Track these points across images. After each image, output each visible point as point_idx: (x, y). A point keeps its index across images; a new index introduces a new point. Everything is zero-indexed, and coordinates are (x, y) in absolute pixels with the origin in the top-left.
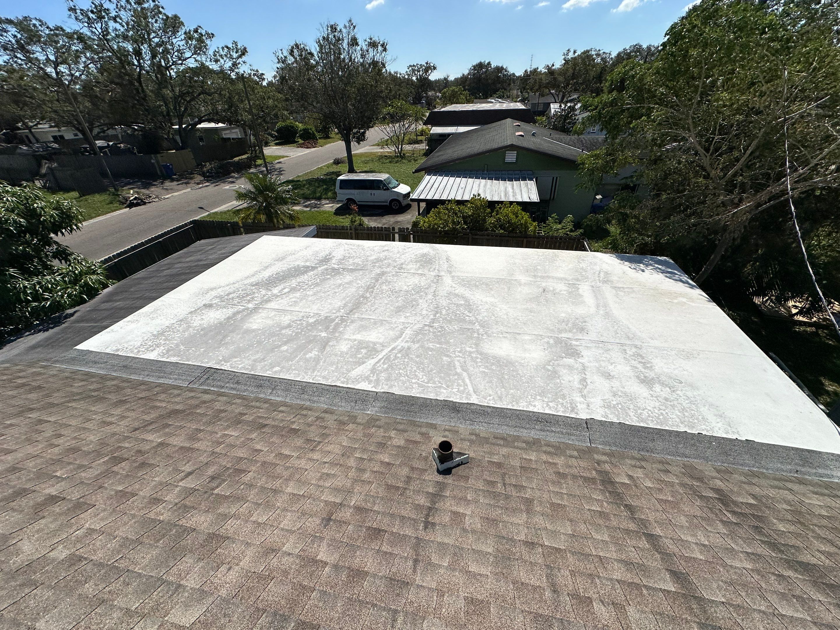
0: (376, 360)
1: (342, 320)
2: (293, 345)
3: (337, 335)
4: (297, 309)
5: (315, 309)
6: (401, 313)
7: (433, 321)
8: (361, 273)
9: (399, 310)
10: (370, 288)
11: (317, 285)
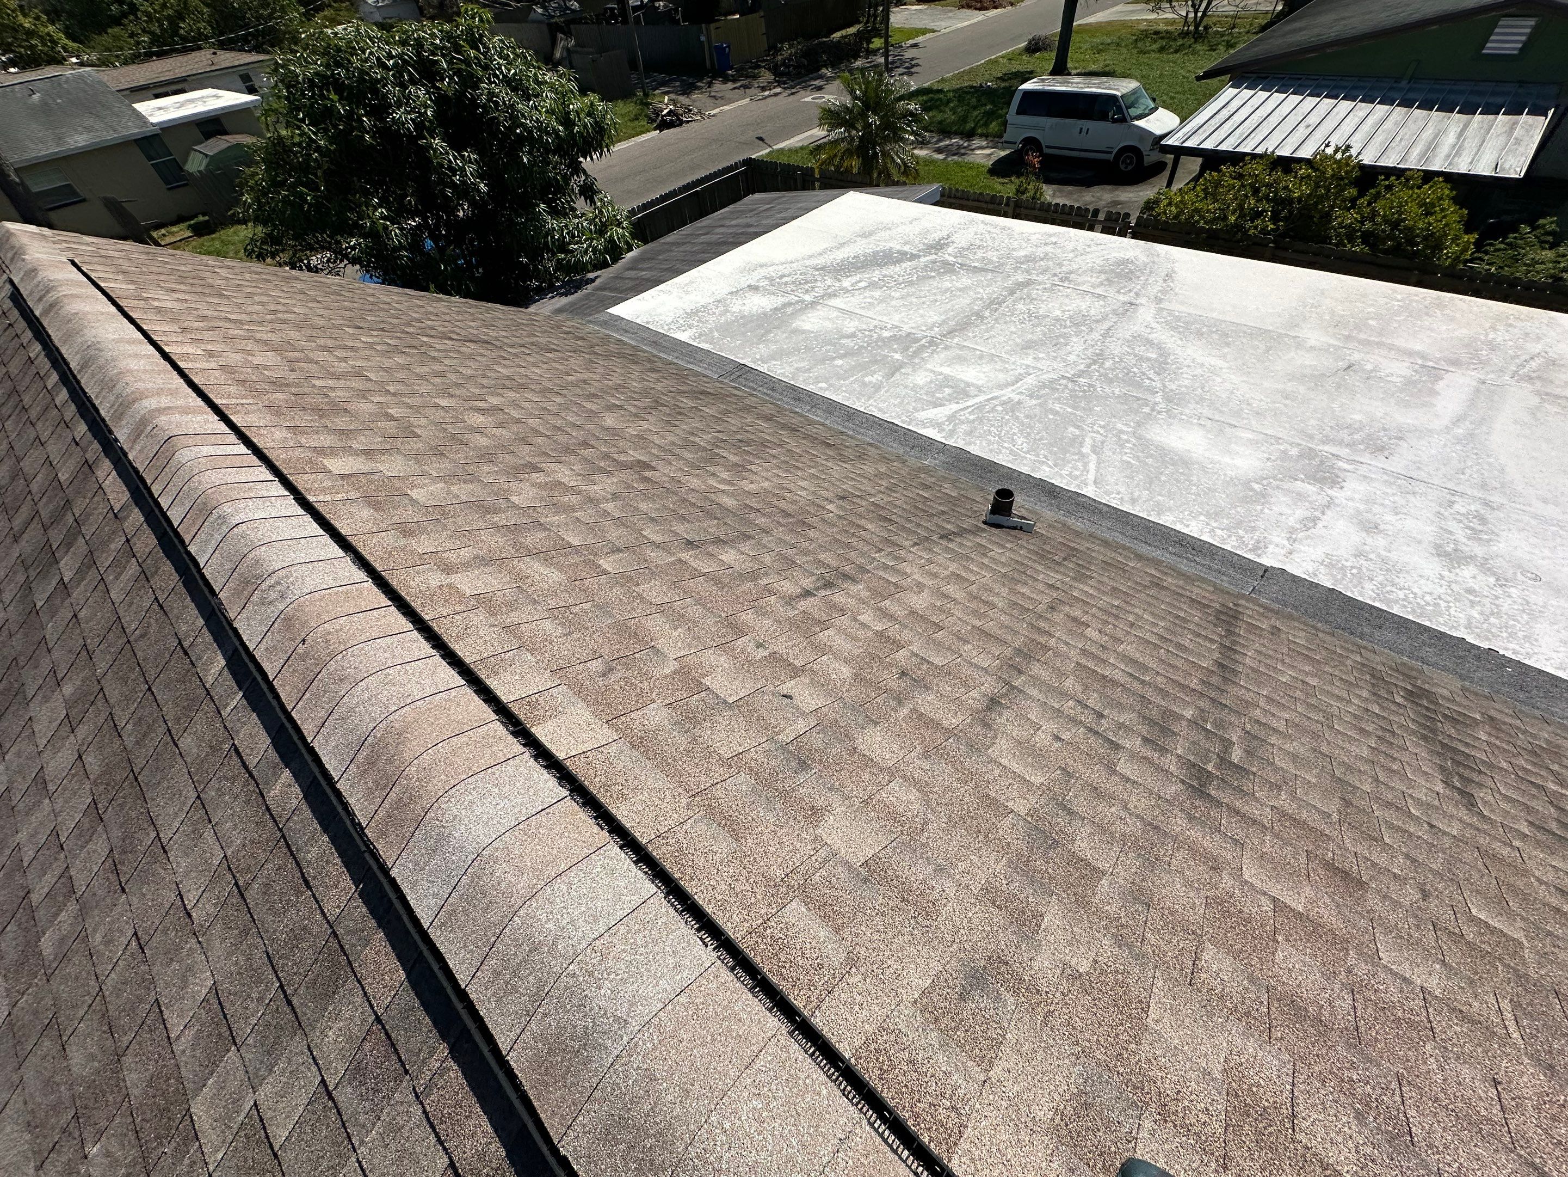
0: (961, 406)
1: (932, 342)
2: (852, 362)
3: (917, 361)
4: (870, 314)
5: (896, 319)
6: (1031, 351)
7: (1081, 374)
8: (989, 276)
9: (1028, 346)
10: (994, 303)
11: (911, 283)
